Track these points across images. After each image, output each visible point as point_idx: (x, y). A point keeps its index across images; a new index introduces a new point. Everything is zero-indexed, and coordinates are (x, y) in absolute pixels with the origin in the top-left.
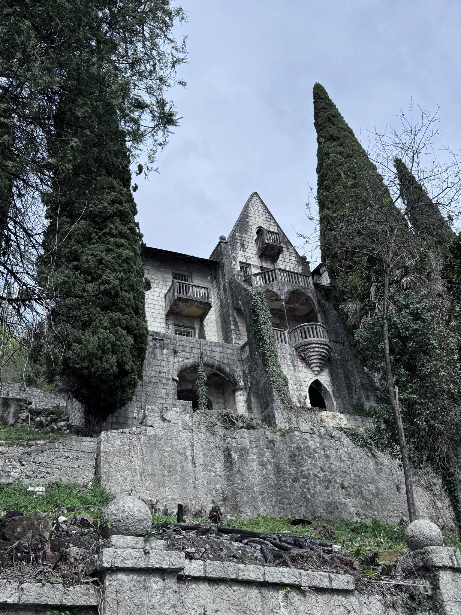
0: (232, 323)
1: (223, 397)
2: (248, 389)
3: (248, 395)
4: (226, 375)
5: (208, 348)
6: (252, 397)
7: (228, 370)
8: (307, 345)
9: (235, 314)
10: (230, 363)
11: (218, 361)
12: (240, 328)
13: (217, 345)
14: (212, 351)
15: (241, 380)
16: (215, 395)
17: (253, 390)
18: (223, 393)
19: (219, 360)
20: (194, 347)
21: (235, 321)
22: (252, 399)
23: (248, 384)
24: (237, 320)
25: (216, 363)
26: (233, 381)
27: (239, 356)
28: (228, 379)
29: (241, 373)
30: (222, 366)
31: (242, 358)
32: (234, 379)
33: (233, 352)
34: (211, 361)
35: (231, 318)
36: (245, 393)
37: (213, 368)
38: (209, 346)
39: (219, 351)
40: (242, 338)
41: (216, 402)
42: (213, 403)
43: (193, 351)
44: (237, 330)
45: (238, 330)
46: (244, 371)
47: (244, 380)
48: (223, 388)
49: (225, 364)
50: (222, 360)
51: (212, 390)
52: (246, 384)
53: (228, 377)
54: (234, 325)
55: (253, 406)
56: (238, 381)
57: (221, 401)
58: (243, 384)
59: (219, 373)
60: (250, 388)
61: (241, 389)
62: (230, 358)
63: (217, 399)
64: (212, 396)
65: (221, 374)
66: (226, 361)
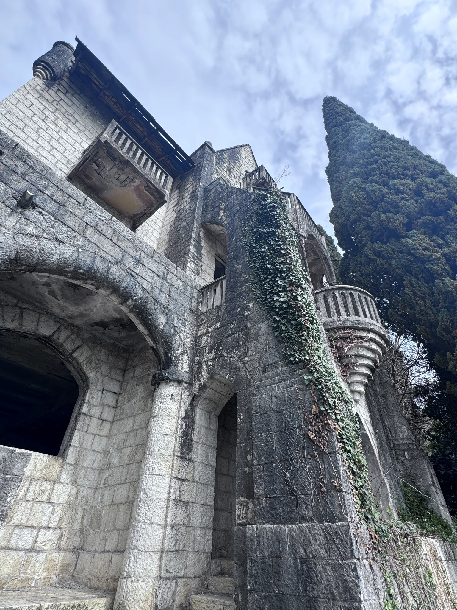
0: (193, 242)
1: (120, 378)
2: (196, 387)
3: (191, 404)
4: (151, 334)
5: (132, 251)
6: (198, 412)
7: (162, 320)
8: (359, 329)
9: (201, 234)
10: (171, 307)
11: (144, 290)
12: (204, 258)
13: (156, 258)
14: (139, 262)
15: (185, 357)
16: (105, 368)
17: (208, 393)
18: (124, 371)
19: (149, 288)
20: (95, 227)
21: (198, 242)
22: (199, 418)
23: (199, 372)
24: (203, 244)
25: (139, 293)
26: (162, 354)
27: (194, 302)
28: (151, 343)
29: (188, 341)
30: (151, 306)
31: (197, 309)
32: (169, 348)
33: (185, 288)
34: (127, 282)
35: (194, 235)
36: (186, 397)
37: (124, 302)
38: (136, 248)
39: (155, 269)
40: (203, 275)
41: (99, 387)
42: (92, 387)
43: (88, 234)
44: (199, 258)
45: (200, 260)
46: (197, 338)
47: (192, 361)
48: (128, 359)
49: (159, 304)
50: (156, 292)
51: (102, 356)
52: (195, 373)
53: (154, 340)
54: (195, 247)
55: (195, 438)
56: (177, 358)
57: (114, 386)
58: (187, 369)
59: (136, 321)
60: (203, 388)
61: (179, 382)
62: (176, 296)
63: (106, 380)
64: (97, 369)
65: (141, 328)
66: (163, 299)
